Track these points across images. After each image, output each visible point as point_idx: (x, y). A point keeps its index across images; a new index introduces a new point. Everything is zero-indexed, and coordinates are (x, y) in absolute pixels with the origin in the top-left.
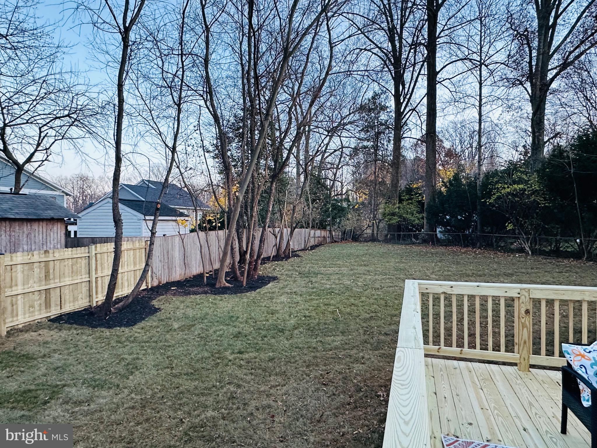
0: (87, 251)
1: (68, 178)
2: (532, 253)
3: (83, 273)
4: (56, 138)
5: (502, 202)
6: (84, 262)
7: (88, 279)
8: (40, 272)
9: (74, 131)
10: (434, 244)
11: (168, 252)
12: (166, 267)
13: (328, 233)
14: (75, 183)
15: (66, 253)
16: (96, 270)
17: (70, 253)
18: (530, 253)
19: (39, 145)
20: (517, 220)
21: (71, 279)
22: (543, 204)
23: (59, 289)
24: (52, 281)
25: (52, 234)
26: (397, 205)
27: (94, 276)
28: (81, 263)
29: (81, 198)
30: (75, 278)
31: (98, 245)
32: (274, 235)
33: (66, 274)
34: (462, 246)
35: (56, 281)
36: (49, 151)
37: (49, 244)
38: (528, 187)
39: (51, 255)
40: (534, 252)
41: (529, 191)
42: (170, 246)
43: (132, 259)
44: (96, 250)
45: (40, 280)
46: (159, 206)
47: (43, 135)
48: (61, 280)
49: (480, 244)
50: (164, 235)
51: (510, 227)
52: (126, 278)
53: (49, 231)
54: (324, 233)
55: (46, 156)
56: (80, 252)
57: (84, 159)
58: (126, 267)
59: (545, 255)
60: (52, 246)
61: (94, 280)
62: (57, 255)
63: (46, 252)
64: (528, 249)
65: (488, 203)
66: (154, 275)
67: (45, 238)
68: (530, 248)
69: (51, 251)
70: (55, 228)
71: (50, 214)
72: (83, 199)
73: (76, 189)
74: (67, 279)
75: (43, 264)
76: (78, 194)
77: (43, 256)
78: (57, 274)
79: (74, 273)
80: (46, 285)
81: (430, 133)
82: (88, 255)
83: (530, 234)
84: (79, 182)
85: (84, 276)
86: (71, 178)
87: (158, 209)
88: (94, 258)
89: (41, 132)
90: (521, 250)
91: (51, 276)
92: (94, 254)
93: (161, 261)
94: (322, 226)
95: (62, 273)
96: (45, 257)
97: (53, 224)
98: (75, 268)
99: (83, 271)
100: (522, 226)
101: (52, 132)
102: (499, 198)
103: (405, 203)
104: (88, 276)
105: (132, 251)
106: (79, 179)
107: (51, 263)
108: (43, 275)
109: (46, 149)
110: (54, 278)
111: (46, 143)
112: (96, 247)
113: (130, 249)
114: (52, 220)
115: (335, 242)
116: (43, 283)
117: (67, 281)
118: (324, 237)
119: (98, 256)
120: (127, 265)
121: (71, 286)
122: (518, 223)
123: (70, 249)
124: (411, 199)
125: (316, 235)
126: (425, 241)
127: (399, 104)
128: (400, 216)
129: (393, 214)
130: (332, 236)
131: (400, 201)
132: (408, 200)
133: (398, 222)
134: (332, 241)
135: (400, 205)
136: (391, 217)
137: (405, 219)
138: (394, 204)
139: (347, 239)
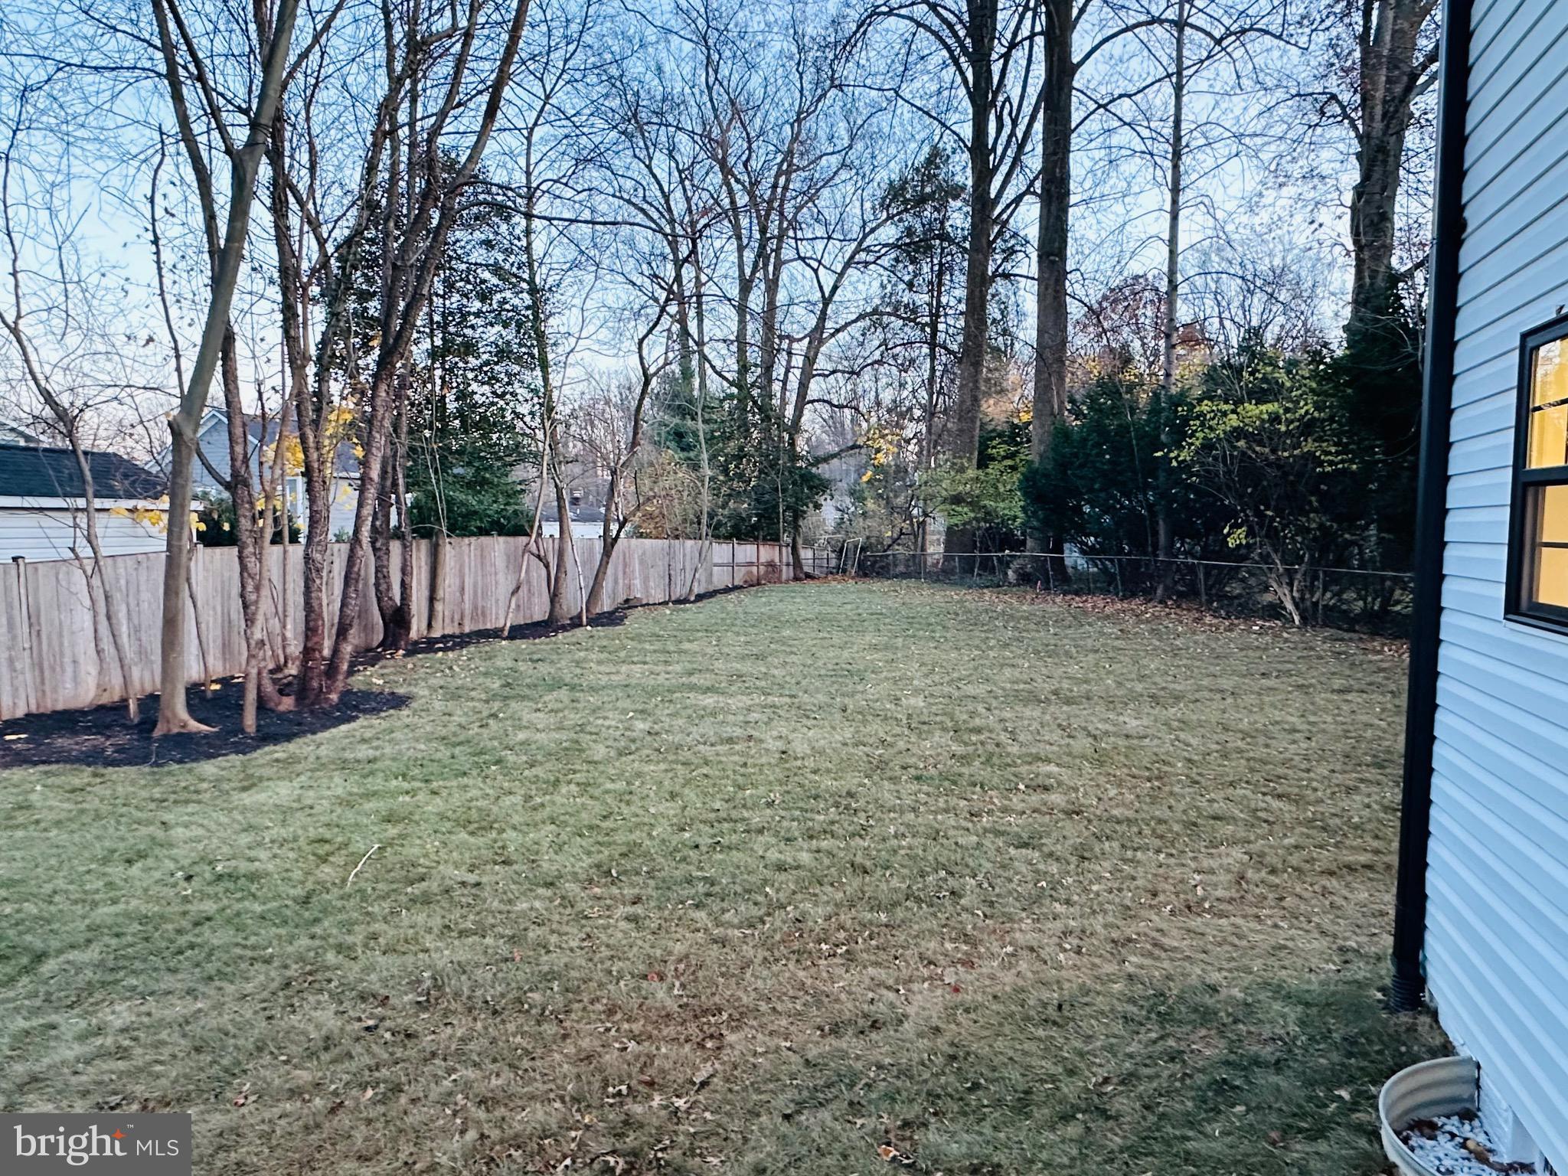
2: (1303, 618)
5: (1215, 458)
10: (1047, 589)
13: (786, 552)
18: (1297, 619)
20: (1260, 515)
22: (1331, 463)
26: (971, 473)
32: (539, 557)
34: (1117, 595)
38: (1287, 410)
40: (1310, 616)
41: (1289, 422)
49: (1166, 589)
50: (15, 559)
51: (1236, 538)
54: (766, 553)
59: (1339, 628)
64: (1290, 606)
65: (1174, 464)
68: (1296, 605)
81: (1049, 254)
83: (1300, 560)
90: (1274, 611)
94: (739, 532)
100: (1272, 535)
102: (1208, 446)
103: (993, 469)
115: (808, 576)
118: (770, 564)
122: (1261, 526)
124: (1012, 456)
125: (740, 558)
126: (1025, 579)
127: (983, 174)
128: (974, 505)
129: (957, 500)
130: (797, 563)
131: (983, 462)
132: (1005, 458)
133: (970, 522)
134: (801, 575)
135: (980, 472)
136: (948, 507)
137: (988, 513)
138: (962, 470)
139: (844, 571)
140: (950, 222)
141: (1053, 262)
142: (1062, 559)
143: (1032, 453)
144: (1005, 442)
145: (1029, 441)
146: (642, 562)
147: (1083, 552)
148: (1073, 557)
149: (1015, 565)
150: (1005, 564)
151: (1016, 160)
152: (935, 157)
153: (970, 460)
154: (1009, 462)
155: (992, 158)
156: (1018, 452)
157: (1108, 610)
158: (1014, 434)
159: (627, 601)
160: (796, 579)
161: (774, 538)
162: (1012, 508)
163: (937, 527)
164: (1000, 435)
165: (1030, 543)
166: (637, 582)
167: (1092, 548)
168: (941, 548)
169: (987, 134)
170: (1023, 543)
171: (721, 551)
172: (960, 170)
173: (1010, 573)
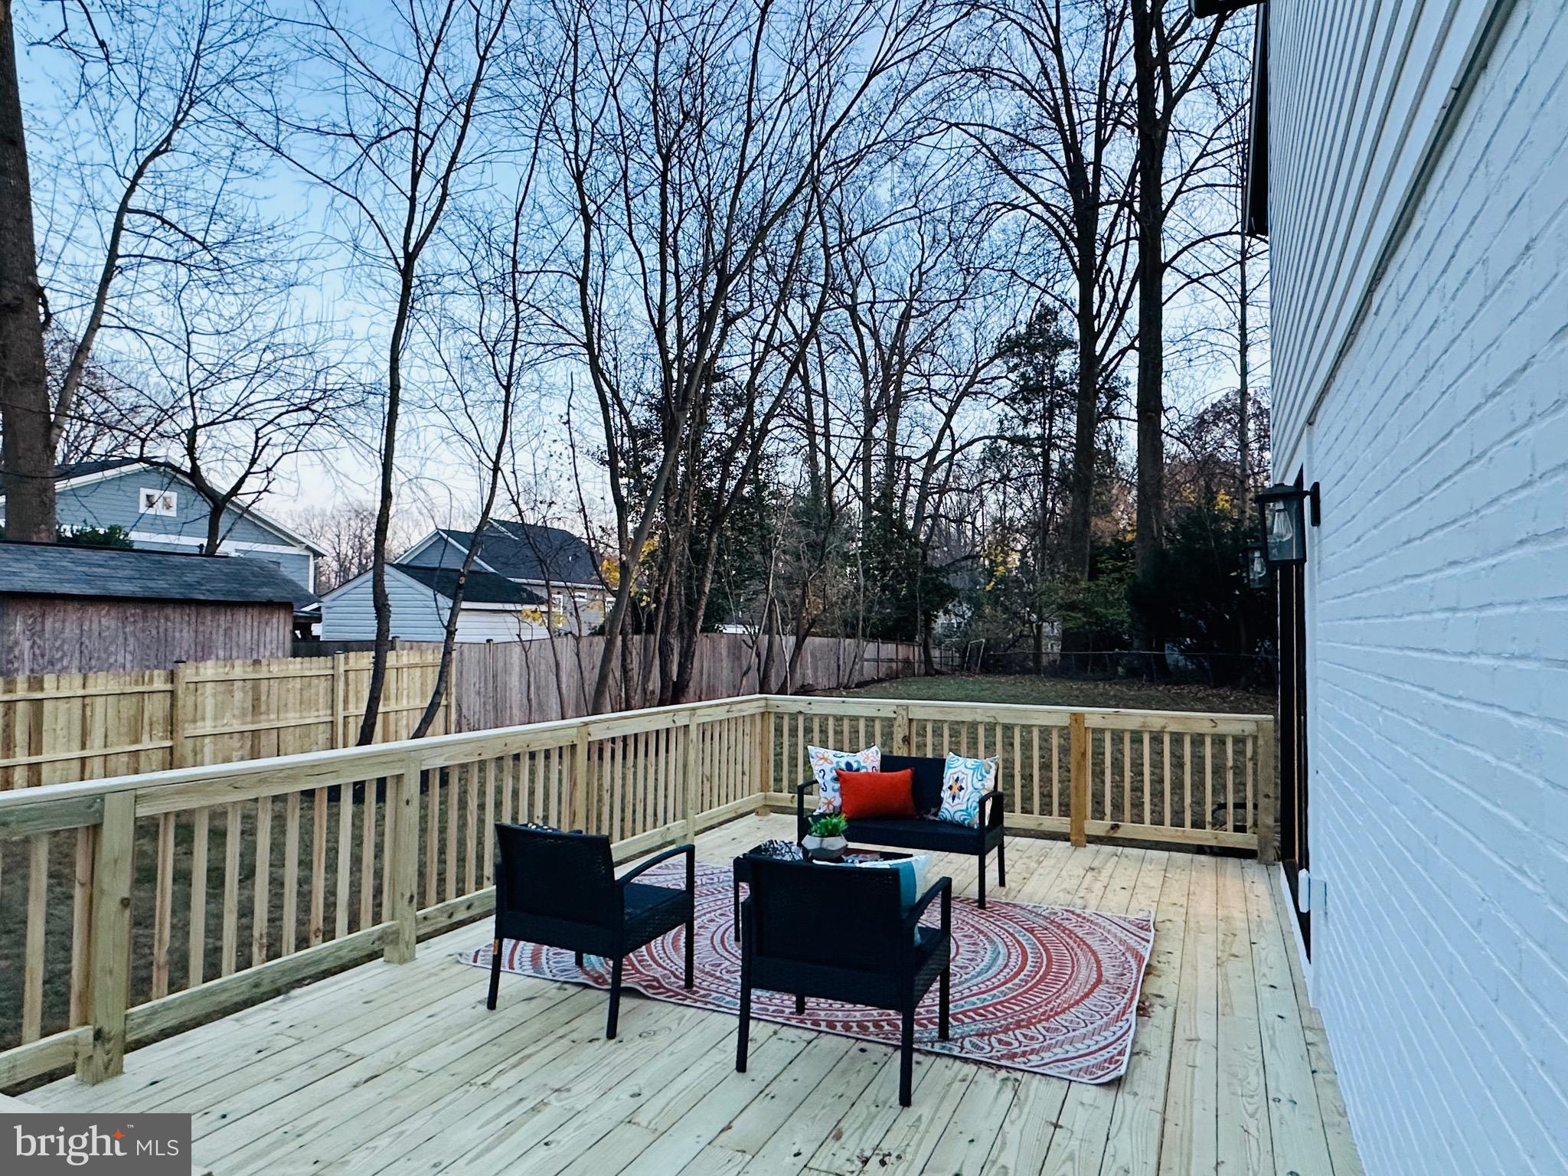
0: (329, 664)
1: (328, 513)
3: (321, 706)
4: (286, 449)
6: (323, 685)
7: (329, 719)
8: (244, 701)
9: (320, 435)
10: (1151, 679)
11: (495, 677)
12: (489, 707)
13: (919, 651)
14: (344, 524)
15: (291, 667)
16: (346, 701)
17: (298, 666)
19: (253, 461)
21: (298, 715)
23: (275, 732)
24: (263, 717)
25: (268, 630)
26: (1083, 584)
27: (341, 714)
28: (317, 687)
29: (356, 561)
30: (305, 714)
31: (352, 655)
32: (753, 648)
33: (290, 705)
35: (272, 716)
36: (271, 475)
37: (262, 649)
39: (264, 668)
42: (500, 665)
43: (418, 685)
44: (346, 663)
45: (244, 715)
46: (463, 580)
47: (261, 443)
48: (282, 716)
50: (488, 641)
52: (404, 722)
53: (263, 626)
54: (903, 651)
55: (266, 482)
56: (317, 666)
57: (339, 484)
58: (405, 701)
60: (267, 654)
61: (340, 721)
62: (276, 669)
63: (257, 662)
66: (464, 721)
67: (255, 637)
69: (264, 662)
70: (275, 620)
71: (267, 593)
72: (360, 563)
73: (344, 538)
74: (291, 715)
75: (249, 684)
76: (350, 553)
77: (251, 669)
78: (274, 705)
79: (304, 704)
80: (253, 723)
81: (1146, 411)
82: (331, 672)
84: (352, 523)
85: (321, 713)
86: (335, 513)
87: (460, 587)
88: (343, 678)
89: (258, 439)
91: (263, 708)
92: (342, 669)
93: (479, 693)
94: (885, 633)
95: (282, 704)
96: (255, 671)
97: (271, 614)
98: (306, 694)
99: (321, 701)
101: (279, 437)
103: (1103, 580)
104: (329, 712)
105: (418, 671)
106: (353, 515)
107: (264, 683)
108: (249, 704)
109: (269, 470)
110: (268, 712)
111: (267, 458)
112: (347, 658)
113: (415, 666)
114: (270, 605)
115: (938, 673)
116: (249, 718)
117: (292, 718)
118: (907, 662)
119: (351, 675)
120: (408, 696)
121: (298, 730)
123: (299, 659)
124: (1119, 570)
125: (883, 655)
126: (1133, 674)
127: (1089, 335)
128: (1087, 610)
129: (1072, 606)
130: (928, 660)
131: (1094, 575)
132: (1112, 571)
133: (1083, 626)
134: (931, 671)
135: (1091, 584)
136: (1064, 613)
137: (1099, 618)
138: (1076, 581)
139: (969, 669)
140: (1060, 367)
141: (1150, 418)
142: (1163, 657)
143: (1136, 569)
144: (1112, 558)
145: (1133, 557)
146: (813, 655)
147: (1181, 651)
148: (1173, 656)
149: (1124, 661)
150: (1115, 661)
151: (1118, 324)
152: (1046, 315)
153: (1082, 573)
154: (1117, 575)
155: (1096, 323)
156: (1124, 566)
157: (1200, 695)
158: (1119, 549)
159: (803, 686)
160: (927, 674)
161: (909, 640)
162: (1121, 614)
163: (1052, 630)
164: (1107, 550)
165: (1136, 644)
166: (809, 672)
167: (1188, 647)
168: (1057, 649)
169: (1092, 303)
170: (1131, 644)
171: (870, 649)
172: (1069, 325)
173: (1120, 669)
